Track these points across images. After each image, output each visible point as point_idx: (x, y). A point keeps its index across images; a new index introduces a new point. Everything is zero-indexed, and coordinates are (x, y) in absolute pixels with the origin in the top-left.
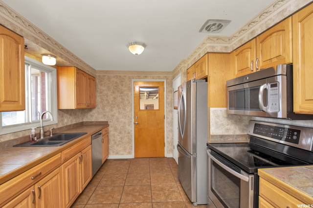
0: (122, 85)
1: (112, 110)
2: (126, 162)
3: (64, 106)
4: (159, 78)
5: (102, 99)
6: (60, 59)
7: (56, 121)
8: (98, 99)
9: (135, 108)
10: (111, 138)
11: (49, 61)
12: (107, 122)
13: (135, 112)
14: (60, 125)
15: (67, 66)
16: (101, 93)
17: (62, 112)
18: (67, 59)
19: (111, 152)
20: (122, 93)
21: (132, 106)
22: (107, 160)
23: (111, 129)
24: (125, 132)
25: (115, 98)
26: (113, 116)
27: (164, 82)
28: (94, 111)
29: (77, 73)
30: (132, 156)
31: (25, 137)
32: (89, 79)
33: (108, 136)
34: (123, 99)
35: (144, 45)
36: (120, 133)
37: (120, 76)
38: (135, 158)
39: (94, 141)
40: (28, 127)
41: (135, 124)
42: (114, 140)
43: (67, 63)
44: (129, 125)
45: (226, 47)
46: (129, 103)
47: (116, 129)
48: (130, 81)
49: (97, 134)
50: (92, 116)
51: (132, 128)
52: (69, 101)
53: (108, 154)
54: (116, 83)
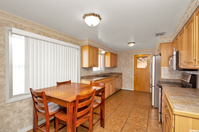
0: (129, 57)
1: (124, 68)
2: (129, 91)
3: (106, 66)
4: (148, 52)
5: (120, 63)
6: (106, 51)
7: (104, 71)
8: (118, 63)
9: (134, 67)
10: (123, 80)
11: (103, 52)
12: (122, 73)
13: (134, 69)
14: (105, 73)
15: (108, 53)
16: (119, 61)
17: (106, 68)
18: (108, 51)
19: (123, 86)
20: (128, 60)
21: (133, 66)
22: (121, 89)
23: (123, 76)
24: (129, 78)
25: (125, 63)
26: (124, 71)
27: (150, 54)
28: (116, 68)
29: (111, 54)
30: (133, 89)
31: (97, 75)
32: (115, 56)
33: (122, 79)
34: (129, 63)
35: (134, 43)
36: (127, 78)
37: (128, 53)
38: (134, 91)
39: (116, 79)
40: (97, 72)
41: (134, 75)
42: (124, 81)
43: (108, 52)
44: (131, 75)
45: (169, 40)
46: (132, 65)
47: (125, 77)
48: (132, 55)
49: (117, 77)
50: (116, 70)
51: (133, 77)
52: (108, 65)
53: (122, 87)
54: (126, 56)
